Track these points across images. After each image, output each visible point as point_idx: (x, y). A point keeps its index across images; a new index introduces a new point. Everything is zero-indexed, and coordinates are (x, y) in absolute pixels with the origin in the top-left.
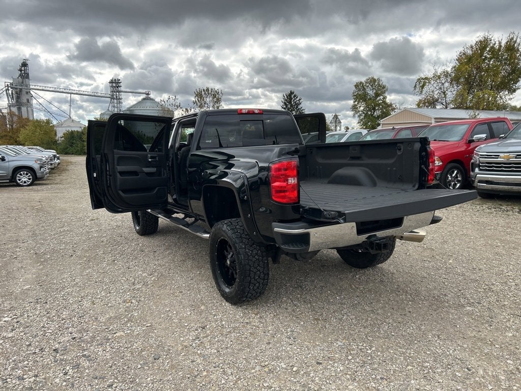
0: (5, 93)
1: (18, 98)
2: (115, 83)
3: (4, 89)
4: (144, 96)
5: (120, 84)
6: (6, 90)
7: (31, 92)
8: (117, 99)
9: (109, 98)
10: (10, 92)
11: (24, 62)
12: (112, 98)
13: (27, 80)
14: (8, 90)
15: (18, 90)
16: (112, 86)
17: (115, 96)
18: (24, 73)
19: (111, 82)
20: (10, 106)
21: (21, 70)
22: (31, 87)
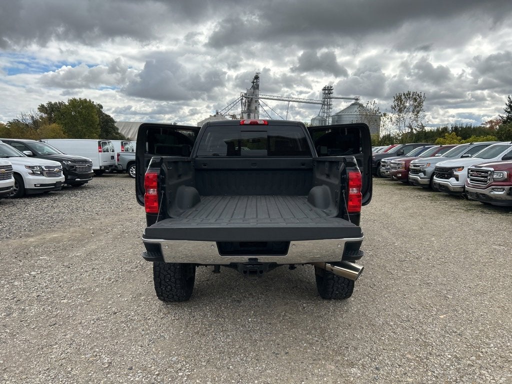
0: (240, 102)
1: (249, 106)
2: (328, 89)
3: (240, 99)
4: (353, 102)
5: (332, 91)
6: (241, 100)
7: (259, 101)
8: (327, 105)
9: (321, 104)
10: (244, 101)
11: (256, 76)
12: (323, 104)
13: (257, 90)
14: (243, 99)
15: (250, 99)
16: (324, 93)
17: (326, 102)
18: (256, 85)
19: (324, 89)
20: (242, 113)
21: (253, 82)
22: (260, 96)
